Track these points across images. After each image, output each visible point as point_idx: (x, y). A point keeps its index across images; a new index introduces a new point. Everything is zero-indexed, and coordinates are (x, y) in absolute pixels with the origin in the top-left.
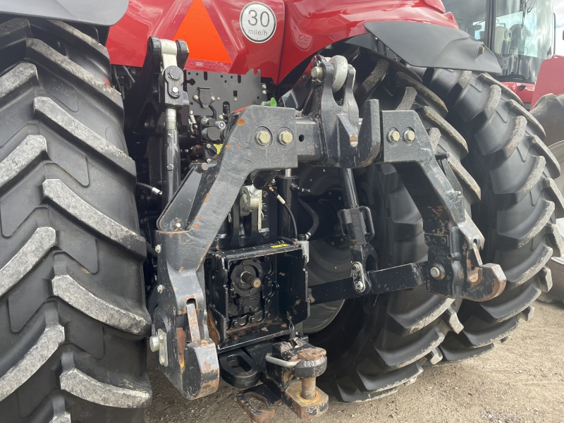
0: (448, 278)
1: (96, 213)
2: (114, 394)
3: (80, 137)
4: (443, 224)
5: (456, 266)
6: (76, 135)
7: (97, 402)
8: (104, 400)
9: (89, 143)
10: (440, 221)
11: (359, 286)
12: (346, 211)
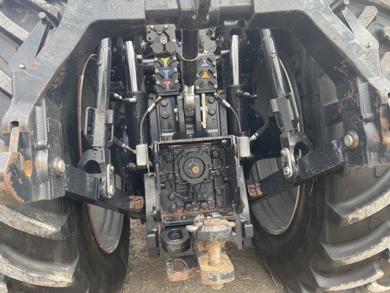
0: (362, 143)
1: (6, 79)
2: (18, 219)
3: (10, 31)
4: (352, 83)
5: (369, 129)
6: (7, 30)
7: (5, 223)
8: (11, 222)
9: (16, 34)
10: (349, 81)
11: (286, 171)
12: (274, 101)
